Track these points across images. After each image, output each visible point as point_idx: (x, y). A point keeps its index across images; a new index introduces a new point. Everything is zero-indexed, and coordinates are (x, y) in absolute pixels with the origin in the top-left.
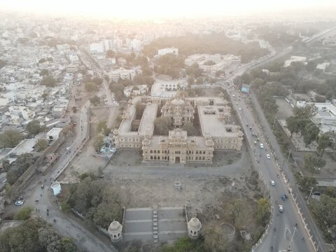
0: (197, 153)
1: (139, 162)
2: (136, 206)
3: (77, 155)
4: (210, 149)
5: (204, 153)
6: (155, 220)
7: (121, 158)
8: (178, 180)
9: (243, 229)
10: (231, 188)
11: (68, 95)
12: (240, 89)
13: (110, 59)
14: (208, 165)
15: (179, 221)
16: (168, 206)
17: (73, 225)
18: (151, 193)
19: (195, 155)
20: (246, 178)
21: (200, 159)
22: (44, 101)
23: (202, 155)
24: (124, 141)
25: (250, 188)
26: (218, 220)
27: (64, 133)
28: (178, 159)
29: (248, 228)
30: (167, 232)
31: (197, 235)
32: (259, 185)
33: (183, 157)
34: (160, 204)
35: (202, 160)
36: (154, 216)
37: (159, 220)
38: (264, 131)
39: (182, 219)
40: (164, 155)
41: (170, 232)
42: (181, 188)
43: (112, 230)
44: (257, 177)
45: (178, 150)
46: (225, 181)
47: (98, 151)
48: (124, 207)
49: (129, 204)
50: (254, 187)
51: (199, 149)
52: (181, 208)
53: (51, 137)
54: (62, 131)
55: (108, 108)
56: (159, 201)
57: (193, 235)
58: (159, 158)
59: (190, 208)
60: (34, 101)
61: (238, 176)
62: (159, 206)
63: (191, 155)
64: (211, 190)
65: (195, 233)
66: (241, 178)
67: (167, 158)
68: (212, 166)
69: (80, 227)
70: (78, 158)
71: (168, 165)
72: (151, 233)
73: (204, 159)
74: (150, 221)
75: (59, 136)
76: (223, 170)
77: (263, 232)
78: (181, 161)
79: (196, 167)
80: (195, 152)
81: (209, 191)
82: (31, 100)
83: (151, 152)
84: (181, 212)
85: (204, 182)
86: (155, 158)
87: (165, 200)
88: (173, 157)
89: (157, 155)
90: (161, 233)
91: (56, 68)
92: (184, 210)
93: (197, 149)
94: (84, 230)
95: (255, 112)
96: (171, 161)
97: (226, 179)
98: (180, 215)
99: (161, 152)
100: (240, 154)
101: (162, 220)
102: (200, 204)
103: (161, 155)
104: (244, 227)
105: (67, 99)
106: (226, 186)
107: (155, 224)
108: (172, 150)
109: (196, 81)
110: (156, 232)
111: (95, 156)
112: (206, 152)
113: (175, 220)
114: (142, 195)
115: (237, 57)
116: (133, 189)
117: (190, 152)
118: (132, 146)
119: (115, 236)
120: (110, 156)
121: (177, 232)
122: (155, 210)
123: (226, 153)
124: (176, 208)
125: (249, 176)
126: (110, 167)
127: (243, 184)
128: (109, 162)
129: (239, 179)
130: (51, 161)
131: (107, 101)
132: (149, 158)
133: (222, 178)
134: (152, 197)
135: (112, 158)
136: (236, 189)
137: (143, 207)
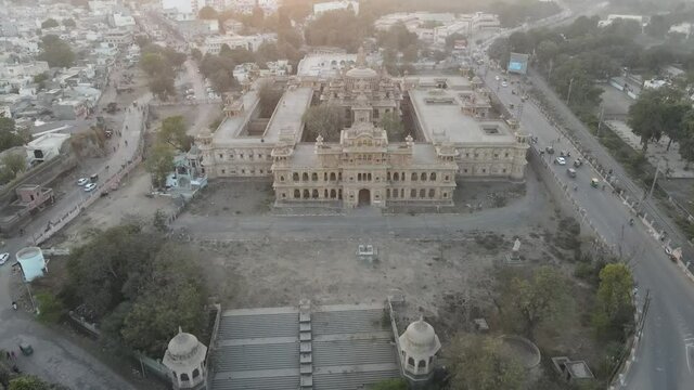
0: (414, 177)
1: (263, 207)
2: (253, 303)
3: (104, 195)
4: (448, 165)
5: (433, 177)
6: (303, 337)
7: (218, 200)
8: (367, 242)
9: (557, 354)
10: (509, 257)
11: (100, 80)
12: (505, 67)
13: (205, 22)
14: (444, 210)
15: (374, 340)
16: (341, 302)
17: (68, 355)
18: (296, 273)
19: (408, 184)
20: (548, 236)
21: (422, 195)
22: (39, 90)
23: (428, 184)
24: (225, 158)
25: (560, 256)
26: (485, 332)
27: (75, 145)
28: (365, 195)
29: (574, 351)
30: (340, 370)
31: (426, 370)
32: (584, 250)
33: (377, 188)
34: (318, 297)
35: (427, 199)
36: (303, 328)
37: (316, 339)
38: (575, 138)
39: (382, 335)
40: (330, 186)
41: (348, 369)
42: (376, 261)
43: (173, 358)
44: (576, 231)
45: (364, 168)
46: (492, 243)
47: (160, 184)
48: (218, 306)
49: (231, 300)
50: (571, 254)
51: (420, 168)
52: (378, 306)
53: (38, 153)
54: (68, 140)
55: (194, 106)
56: (318, 291)
57: (415, 371)
58: (316, 195)
59: (404, 305)
60: (16, 91)
61: (525, 231)
62: (316, 303)
63: (399, 184)
64: (456, 263)
65: (422, 364)
66: (533, 236)
67: (336, 194)
68: (454, 212)
69: (88, 358)
70: (106, 199)
71: (339, 211)
72: (293, 372)
73: (432, 193)
74: (292, 340)
75: (61, 151)
76: (485, 219)
77: (622, 356)
78: (374, 201)
79: (412, 214)
80: (408, 176)
81: (452, 265)
82: (7, 89)
83: (296, 177)
84: (380, 316)
85: (437, 246)
86: (306, 194)
87: (332, 289)
88: (351, 190)
89: (311, 184)
90: (324, 371)
91: (80, 37)
92: (386, 312)
93: (414, 167)
94: (97, 365)
95: (545, 106)
96: (347, 201)
97: (495, 237)
98: (376, 323)
99: (321, 176)
100: (523, 186)
101: (326, 338)
102: (429, 296)
103: (322, 185)
104: (560, 348)
105: (96, 87)
106: (496, 253)
107: (305, 348)
108: (350, 171)
109: (401, 55)
110: (308, 370)
111: (150, 196)
112: (439, 175)
113: (362, 336)
114: (270, 279)
115: (490, 17)
116: (247, 265)
117: (396, 175)
118: (248, 173)
119: (184, 377)
120: (188, 195)
121: (366, 368)
122: (304, 312)
123: (487, 186)
124: (363, 307)
125: (554, 229)
126: (188, 219)
127: (540, 247)
128: (185, 207)
129: (528, 238)
130: (32, 205)
131: (192, 93)
132: (291, 195)
133: (484, 236)
134: (297, 282)
135: (193, 200)
136: (523, 258)
137: (273, 305)
